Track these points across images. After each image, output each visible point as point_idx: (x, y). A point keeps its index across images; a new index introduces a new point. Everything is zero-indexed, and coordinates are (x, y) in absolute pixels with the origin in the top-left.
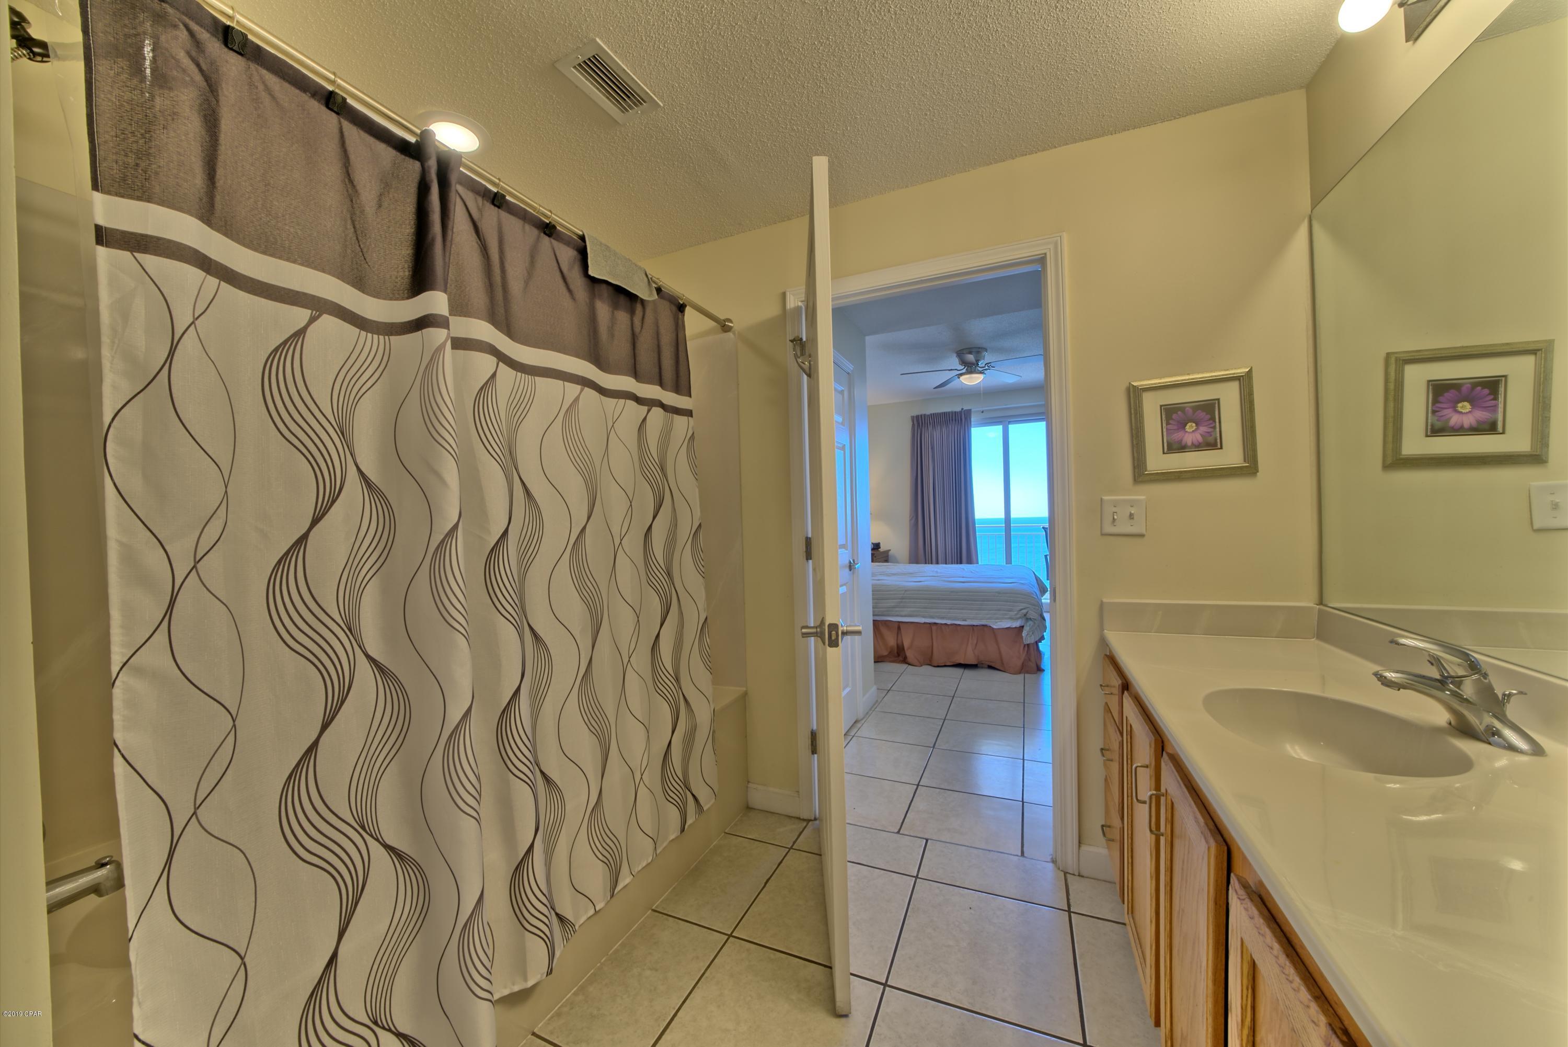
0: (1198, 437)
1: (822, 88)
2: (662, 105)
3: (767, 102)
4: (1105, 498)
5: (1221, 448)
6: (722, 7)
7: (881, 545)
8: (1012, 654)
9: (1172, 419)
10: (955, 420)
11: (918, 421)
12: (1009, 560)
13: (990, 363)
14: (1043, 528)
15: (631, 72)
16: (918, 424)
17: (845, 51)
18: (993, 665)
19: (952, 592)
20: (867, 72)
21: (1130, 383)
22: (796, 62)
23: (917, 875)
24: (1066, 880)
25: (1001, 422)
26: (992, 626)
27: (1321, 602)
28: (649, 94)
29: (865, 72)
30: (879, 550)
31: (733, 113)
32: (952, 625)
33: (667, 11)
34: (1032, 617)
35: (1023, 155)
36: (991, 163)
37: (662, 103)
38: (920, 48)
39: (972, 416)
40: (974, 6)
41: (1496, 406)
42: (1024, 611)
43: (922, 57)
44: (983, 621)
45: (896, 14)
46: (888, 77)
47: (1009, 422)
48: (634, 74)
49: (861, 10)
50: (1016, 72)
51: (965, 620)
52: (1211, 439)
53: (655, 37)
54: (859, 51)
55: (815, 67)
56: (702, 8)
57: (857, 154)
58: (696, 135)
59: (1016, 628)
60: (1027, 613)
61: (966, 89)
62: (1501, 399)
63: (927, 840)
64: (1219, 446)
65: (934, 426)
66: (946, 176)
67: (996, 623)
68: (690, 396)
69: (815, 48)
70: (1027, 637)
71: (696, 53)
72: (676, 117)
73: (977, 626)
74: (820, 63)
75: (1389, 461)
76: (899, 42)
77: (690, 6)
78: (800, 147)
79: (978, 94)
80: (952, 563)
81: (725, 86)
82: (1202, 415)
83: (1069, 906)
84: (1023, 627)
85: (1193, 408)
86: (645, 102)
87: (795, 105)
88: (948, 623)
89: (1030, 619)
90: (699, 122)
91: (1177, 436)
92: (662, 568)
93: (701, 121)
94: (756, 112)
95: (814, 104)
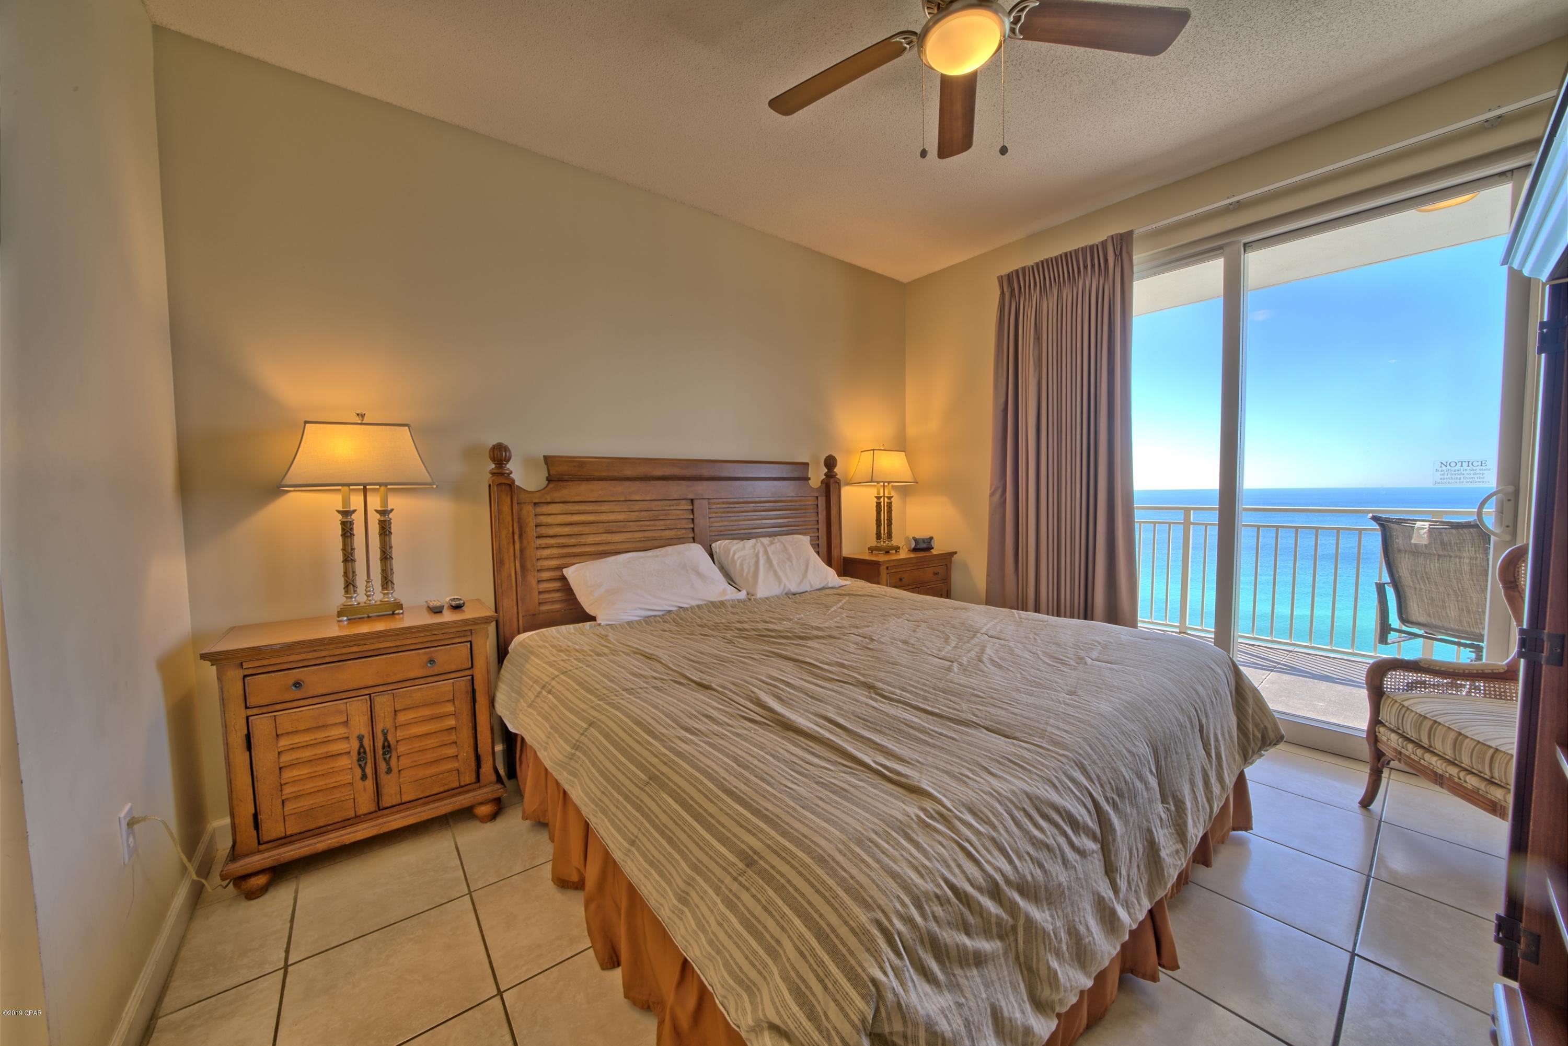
7: (935, 544)
10: (1093, 265)
11: (1010, 283)
14: (1375, 519)
16: (1013, 290)
25: (1220, 248)
30: (932, 551)
39: (1134, 253)
47: (1245, 245)
65: (1044, 290)
80: (1072, 616)
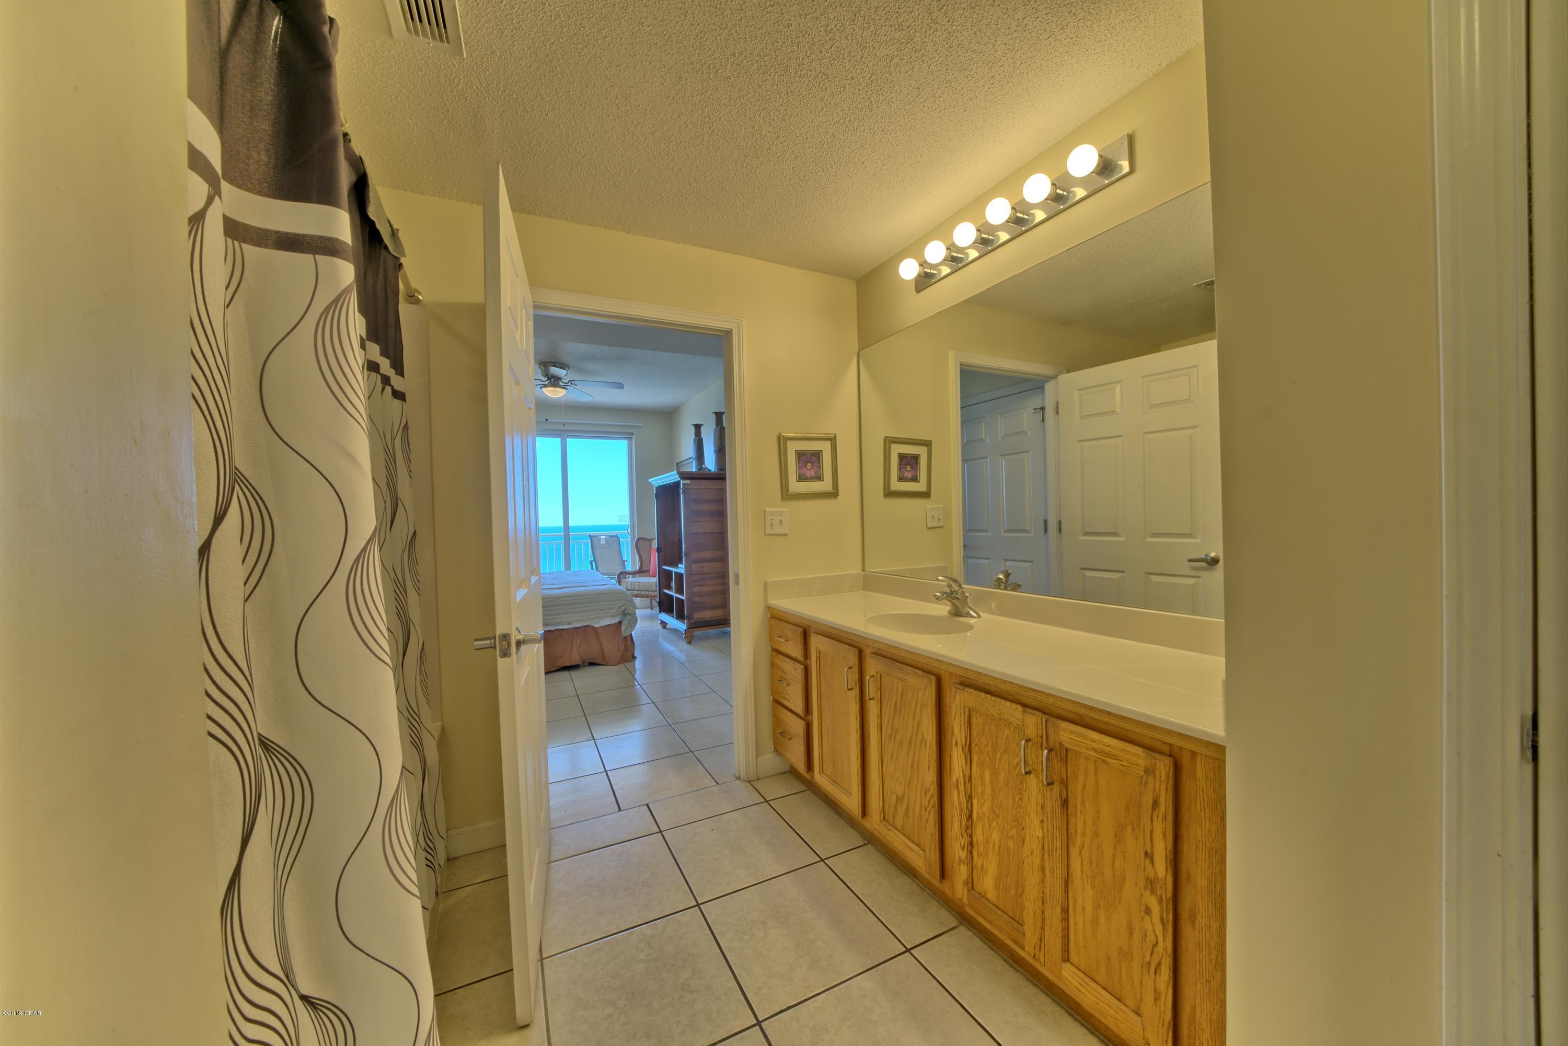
0: (813, 473)
1: (626, 138)
2: (465, 57)
3: (572, 119)
4: (767, 509)
5: (823, 481)
6: (600, 40)
8: (610, 647)
9: (801, 460)
12: (568, 567)
13: (574, 381)
14: (589, 536)
15: (460, 13)
17: (663, 128)
18: (595, 661)
19: (555, 598)
20: (666, 149)
21: (780, 433)
22: (622, 111)
23: (660, 830)
24: (752, 786)
25: (560, 435)
26: (594, 625)
27: (864, 570)
28: (461, 41)
29: (664, 149)
31: (533, 107)
32: (556, 630)
33: (549, 5)
34: (630, 612)
35: (717, 250)
36: (696, 246)
37: (467, 54)
38: (710, 159)
40: (756, 158)
41: (917, 469)
42: (623, 608)
43: (707, 164)
44: (587, 622)
45: (713, 131)
46: (677, 161)
47: (567, 435)
48: (461, 17)
49: (695, 115)
50: (750, 204)
51: (570, 624)
52: (818, 475)
53: (517, 11)
54: (672, 135)
55: (633, 123)
56: (582, 27)
57: (611, 194)
58: (475, 98)
59: (614, 624)
60: (626, 609)
61: (717, 196)
62: (919, 465)
63: (647, 805)
64: (822, 479)
66: (662, 239)
67: (599, 621)
68: (403, 376)
69: (644, 113)
70: (624, 631)
71: (544, 48)
72: (469, 74)
73: (580, 627)
74: (639, 123)
75: (887, 493)
76: (701, 147)
77: (574, 19)
78: (569, 164)
79: (721, 203)
81: (546, 85)
82: (814, 459)
83: (765, 799)
84: (621, 622)
85: (810, 454)
86: (448, 42)
87: (594, 135)
88: (552, 630)
89: (629, 614)
90: (491, 92)
91: (803, 471)
92: (400, 583)
93: (494, 93)
94: (555, 119)
95: (610, 144)
